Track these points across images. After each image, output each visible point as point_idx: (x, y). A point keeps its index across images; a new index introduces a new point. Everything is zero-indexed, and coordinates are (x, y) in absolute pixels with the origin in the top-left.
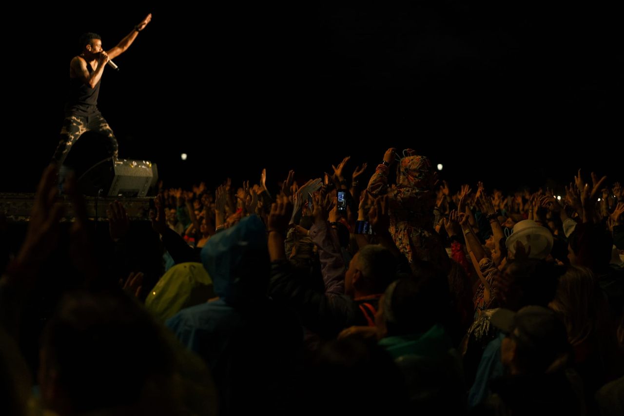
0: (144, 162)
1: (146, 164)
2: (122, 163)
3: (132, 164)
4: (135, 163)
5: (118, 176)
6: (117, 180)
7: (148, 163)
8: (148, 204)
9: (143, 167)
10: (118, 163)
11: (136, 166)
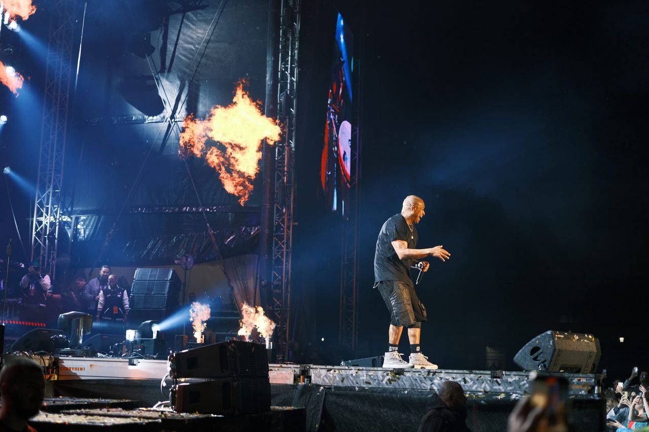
0: (586, 335)
1: (589, 338)
2: (563, 336)
3: (574, 338)
4: (576, 337)
5: (560, 350)
6: (559, 355)
7: (590, 337)
8: (593, 381)
9: (586, 341)
10: (558, 336)
11: (577, 340)
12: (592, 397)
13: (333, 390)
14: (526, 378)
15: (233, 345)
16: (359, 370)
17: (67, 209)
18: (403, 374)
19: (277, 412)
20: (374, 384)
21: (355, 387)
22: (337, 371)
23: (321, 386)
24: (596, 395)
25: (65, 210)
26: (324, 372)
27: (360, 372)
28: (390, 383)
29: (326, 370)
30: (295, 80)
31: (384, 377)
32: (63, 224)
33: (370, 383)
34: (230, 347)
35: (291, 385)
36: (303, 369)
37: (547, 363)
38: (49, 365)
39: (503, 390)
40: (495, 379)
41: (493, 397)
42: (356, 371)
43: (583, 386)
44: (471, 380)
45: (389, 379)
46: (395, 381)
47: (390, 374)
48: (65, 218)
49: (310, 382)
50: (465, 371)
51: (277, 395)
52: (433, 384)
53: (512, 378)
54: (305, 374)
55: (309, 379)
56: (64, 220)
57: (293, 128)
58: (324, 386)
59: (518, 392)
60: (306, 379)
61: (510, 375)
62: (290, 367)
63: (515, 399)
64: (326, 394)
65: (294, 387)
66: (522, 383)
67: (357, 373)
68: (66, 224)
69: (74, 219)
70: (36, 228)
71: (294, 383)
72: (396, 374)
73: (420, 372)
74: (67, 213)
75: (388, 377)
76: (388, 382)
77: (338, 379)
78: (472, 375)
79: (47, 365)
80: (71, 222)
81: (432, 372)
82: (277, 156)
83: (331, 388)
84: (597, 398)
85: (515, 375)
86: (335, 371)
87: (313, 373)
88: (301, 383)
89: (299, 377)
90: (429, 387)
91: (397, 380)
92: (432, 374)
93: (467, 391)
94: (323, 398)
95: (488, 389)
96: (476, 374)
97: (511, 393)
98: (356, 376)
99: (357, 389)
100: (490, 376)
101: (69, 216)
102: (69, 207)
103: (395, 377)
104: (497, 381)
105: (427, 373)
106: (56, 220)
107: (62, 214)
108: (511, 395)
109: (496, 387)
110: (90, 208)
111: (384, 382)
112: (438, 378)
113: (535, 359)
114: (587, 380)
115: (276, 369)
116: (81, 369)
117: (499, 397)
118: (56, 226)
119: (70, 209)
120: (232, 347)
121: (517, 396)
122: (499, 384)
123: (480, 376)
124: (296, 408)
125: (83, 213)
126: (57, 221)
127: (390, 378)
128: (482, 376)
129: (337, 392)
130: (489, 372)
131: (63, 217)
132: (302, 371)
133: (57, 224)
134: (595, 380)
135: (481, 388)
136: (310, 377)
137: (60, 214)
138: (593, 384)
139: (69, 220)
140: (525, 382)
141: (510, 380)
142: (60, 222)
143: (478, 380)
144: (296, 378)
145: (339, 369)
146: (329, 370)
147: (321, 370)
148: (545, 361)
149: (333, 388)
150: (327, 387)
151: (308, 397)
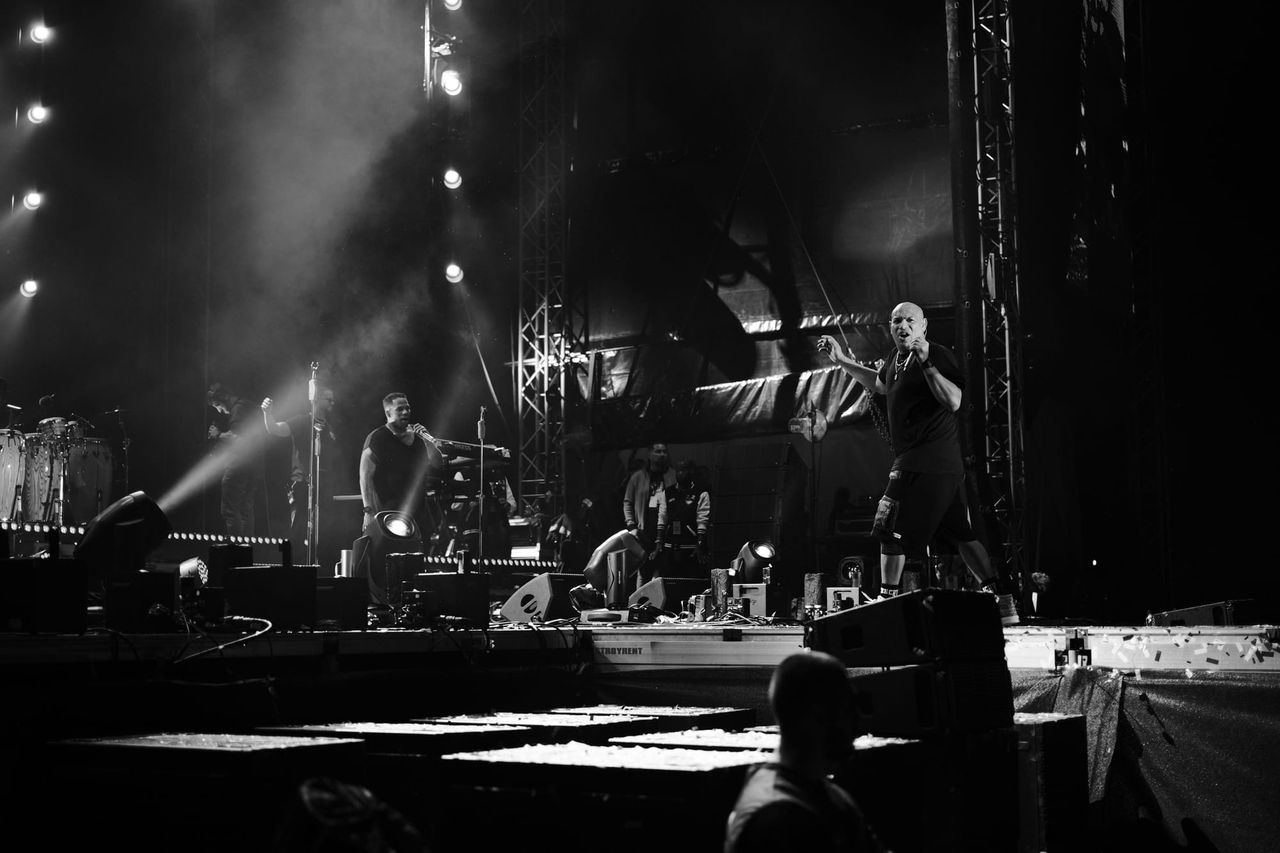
13: (1138, 678)
15: (931, 597)
16: (1190, 635)
17: (578, 340)
19: (1026, 728)
20: (1226, 664)
21: (1184, 670)
22: (1145, 640)
23: (1111, 670)
25: (574, 341)
26: (1118, 641)
27: (1193, 640)
28: (1261, 660)
29: (1121, 638)
30: (1007, 44)
31: (1246, 648)
32: (573, 369)
33: (1216, 662)
34: (924, 602)
35: (1050, 671)
36: (1073, 637)
38: (575, 645)
42: (1185, 637)
45: (1257, 653)
46: (1271, 655)
47: (1258, 642)
48: (576, 357)
49: (1089, 663)
51: (1022, 690)
54: (1078, 645)
55: (1085, 657)
56: (575, 361)
57: (1011, 143)
58: (1119, 670)
60: (1080, 657)
62: (1046, 635)
64: (1125, 685)
65: (1056, 673)
67: (1187, 641)
68: (579, 369)
69: (592, 358)
70: (525, 380)
71: (1056, 665)
72: (1272, 640)
74: (578, 348)
75: (1254, 648)
76: (1256, 658)
77: (1147, 654)
79: (570, 645)
80: (587, 365)
82: (980, 202)
83: (1132, 675)
86: (1139, 639)
87: (1092, 644)
88: (1072, 665)
89: (1066, 652)
91: (1276, 653)
94: (1119, 694)
98: (1186, 648)
99: (1190, 674)
101: (583, 353)
102: (580, 336)
103: (1268, 646)
106: (559, 362)
107: (571, 350)
110: (621, 334)
111: (1248, 658)
115: (1019, 638)
116: (635, 651)
118: (560, 374)
119: (582, 340)
120: (928, 602)
124: (1066, 717)
125: (609, 344)
126: (562, 364)
127: (1261, 649)
129: (1149, 681)
131: (572, 355)
132: (1071, 640)
133: (562, 369)
136: (1088, 653)
137: (566, 349)
139: (584, 359)
142: (566, 365)
144: (1060, 658)
145: (1148, 635)
146: (1128, 638)
147: (1111, 639)
149: (1137, 672)
150: (1125, 672)
151: (1087, 692)
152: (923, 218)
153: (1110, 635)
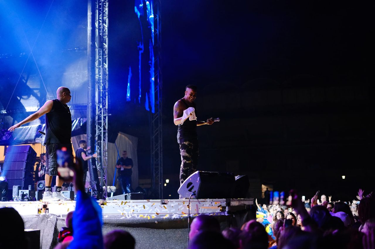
12: (223, 214)
14: (183, 204)
18: (106, 204)
22: (65, 204)
23: (53, 215)
24: (226, 213)
26: (57, 205)
35: (36, 215)
36: (44, 204)
37: (196, 193)
39: (168, 212)
40: (163, 205)
41: (161, 217)
43: (219, 207)
44: (148, 206)
49: (48, 212)
50: (145, 200)
52: (124, 210)
53: (174, 204)
54: (45, 207)
59: (177, 213)
60: (45, 211)
61: (173, 202)
62: (36, 203)
63: (174, 218)
64: (57, 220)
65: (38, 216)
66: (179, 207)
73: (117, 202)
77: (65, 209)
78: (149, 203)
81: (124, 202)
82: (97, 73)
84: (227, 215)
85: (176, 202)
86: (63, 204)
87: (50, 207)
88: (43, 213)
89: (42, 209)
90: (122, 213)
92: (124, 203)
93: (145, 214)
94: (55, 222)
95: (159, 212)
96: (151, 202)
97: (173, 214)
100: (160, 203)
104: (164, 206)
105: (121, 203)
108: (172, 215)
109: (164, 211)
112: (128, 206)
113: (190, 190)
114: (221, 202)
117: (165, 217)
121: (176, 216)
122: (166, 208)
123: (153, 203)
128: (155, 203)
130: (160, 200)
134: (226, 203)
135: (154, 211)
136: (48, 209)
138: (225, 205)
140: (182, 206)
141: (172, 205)
143: (152, 206)
144: (39, 211)
146: (60, 204)
148: (195, 191)
149: (61, 216)
150: (58, 215)
151: (46, 222)
152: (81, 78)
153: (56, 203)
